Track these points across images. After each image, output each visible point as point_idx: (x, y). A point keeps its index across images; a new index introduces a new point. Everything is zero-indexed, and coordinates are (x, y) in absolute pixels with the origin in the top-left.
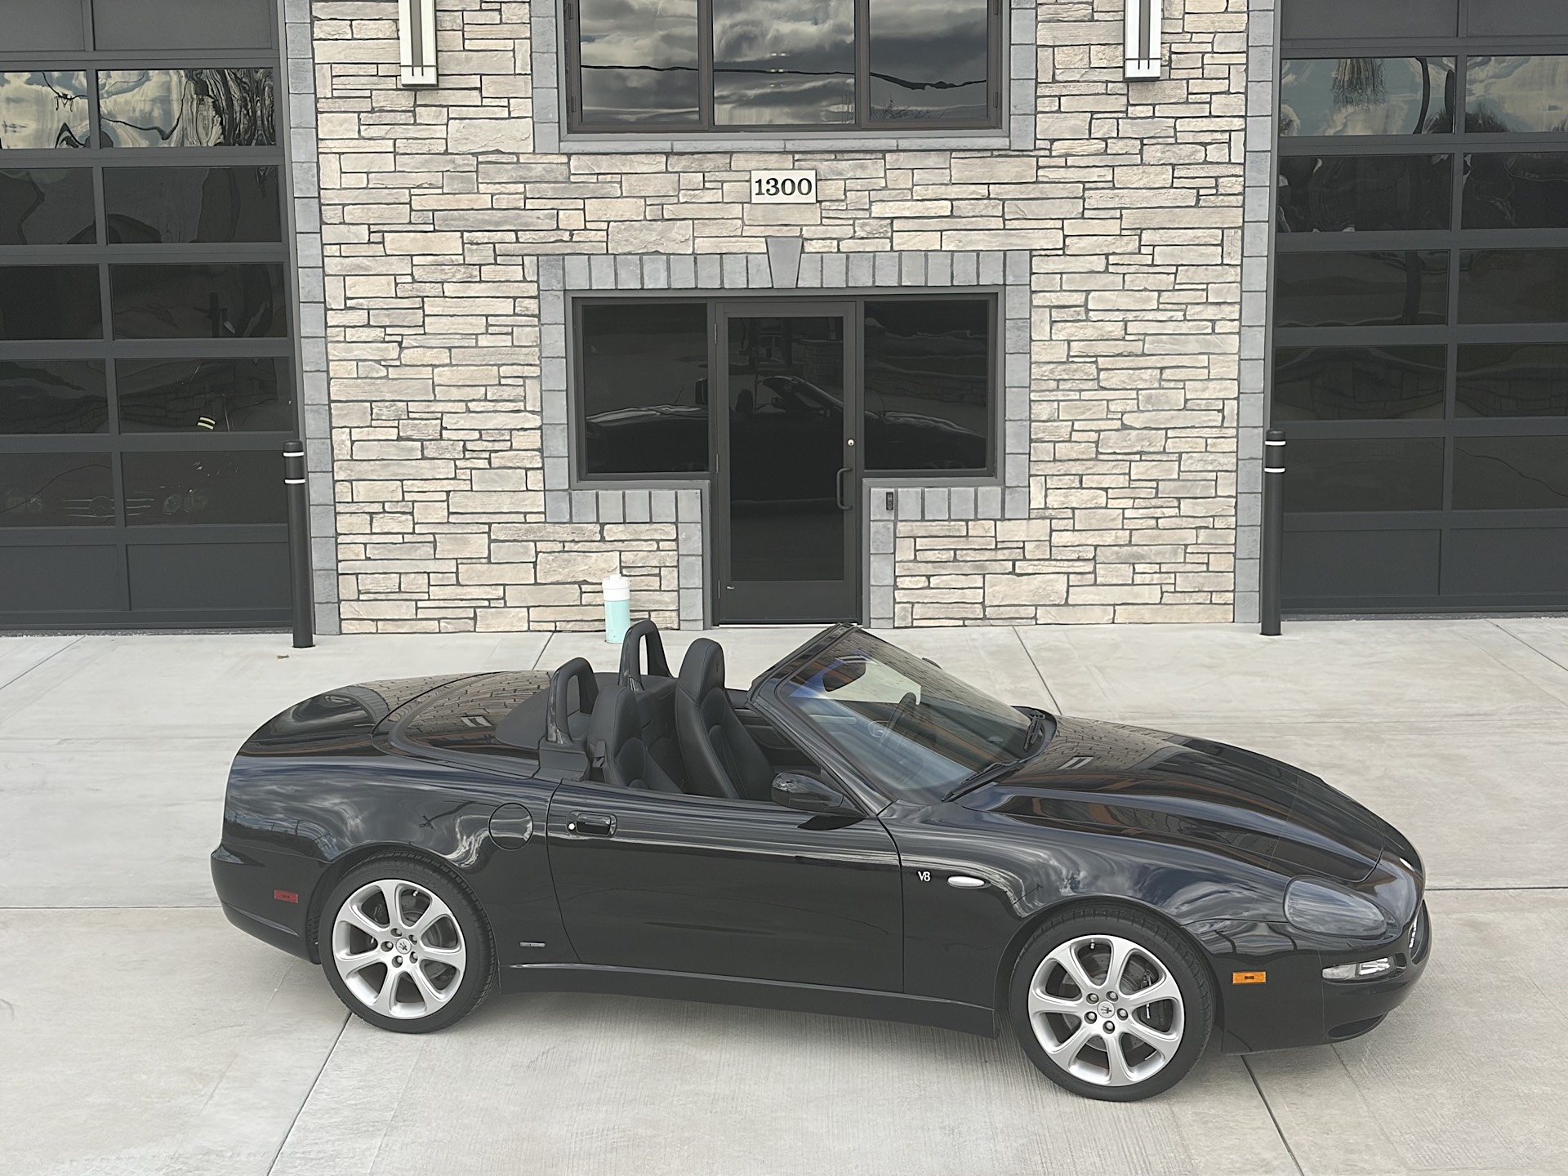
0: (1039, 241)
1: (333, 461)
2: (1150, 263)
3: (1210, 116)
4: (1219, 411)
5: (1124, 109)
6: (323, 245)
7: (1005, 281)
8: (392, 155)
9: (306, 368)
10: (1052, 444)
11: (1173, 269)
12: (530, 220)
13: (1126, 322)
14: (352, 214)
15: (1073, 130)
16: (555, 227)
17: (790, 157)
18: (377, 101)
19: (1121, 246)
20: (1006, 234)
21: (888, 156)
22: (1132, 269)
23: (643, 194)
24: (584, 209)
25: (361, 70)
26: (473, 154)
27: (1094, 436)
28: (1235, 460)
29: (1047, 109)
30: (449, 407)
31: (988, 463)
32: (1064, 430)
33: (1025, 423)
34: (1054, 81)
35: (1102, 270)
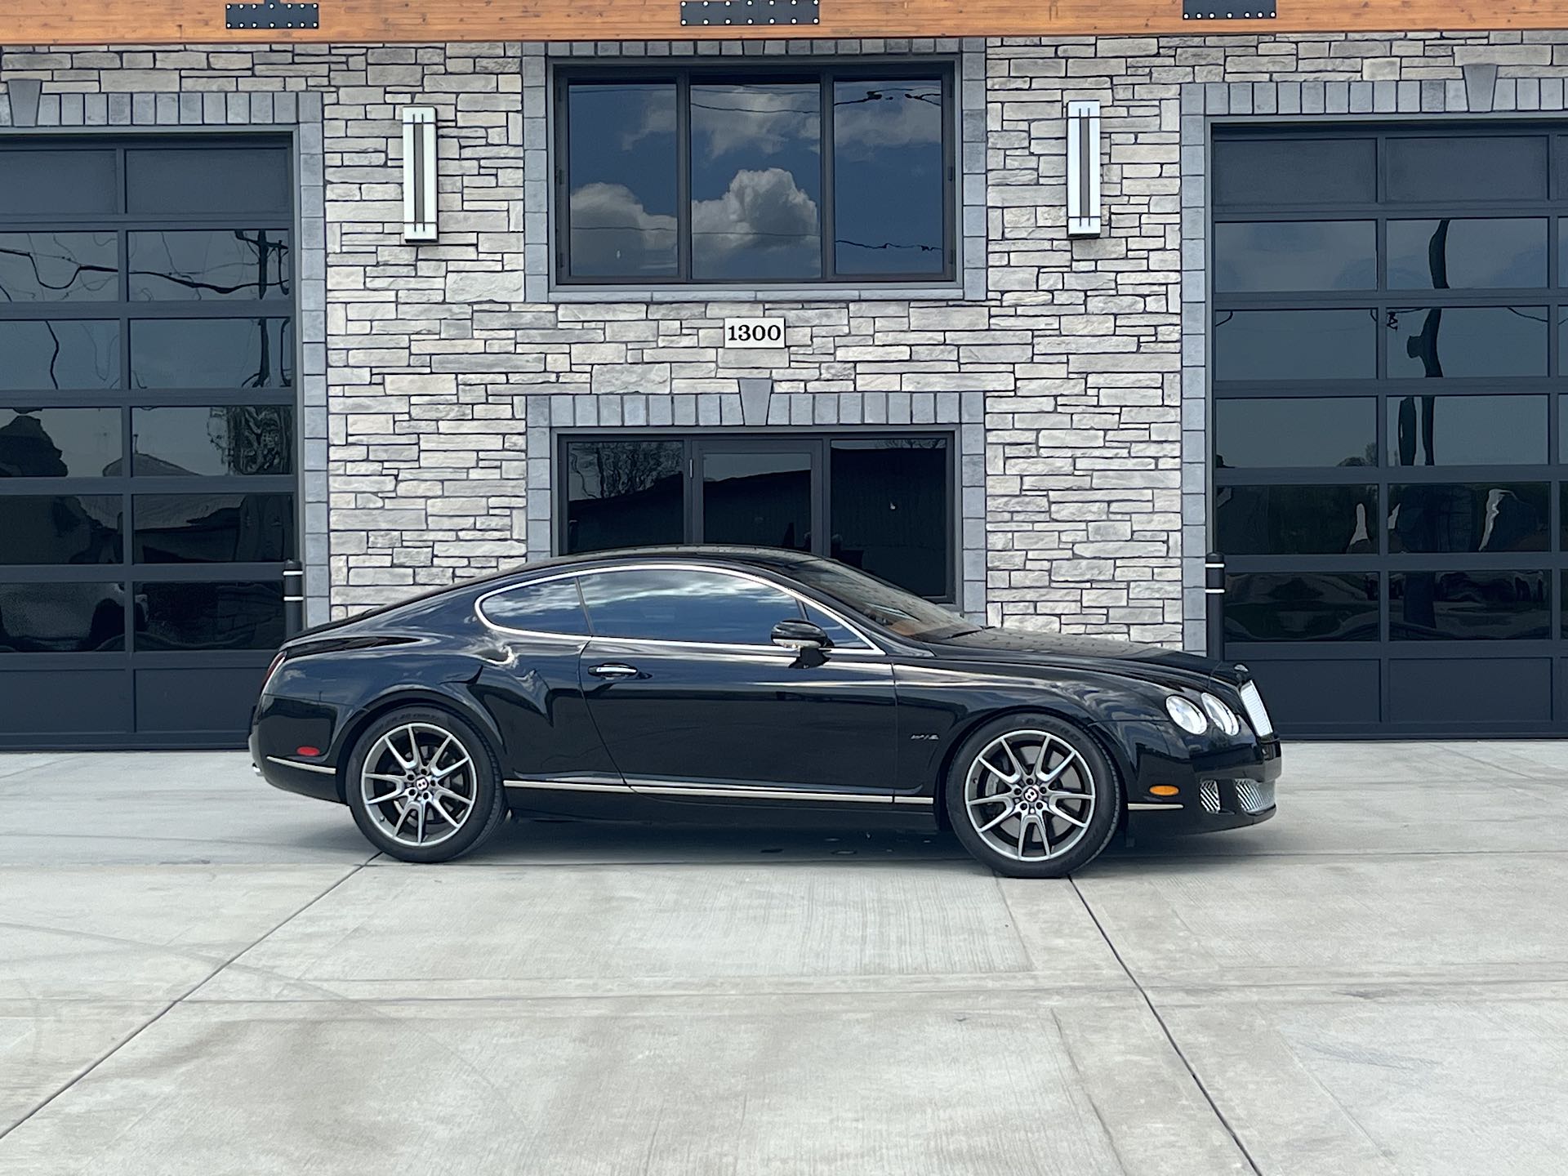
0: (992, 383)
1: (330, 587)
2: (1096, 404)
3: (1148, 270)
4: (1163, 542)
5: (1068, 264)
6: (328, 386)
7: (960, 419)
8: (394, 305)
9: (308, 499)
10: (1007, 573)
11: (1117, 410)
12: (519, 363)
13: (1074, 458)
14: (355, 358)
15: (1021, 282)
16: (542, 369)
17: (761, 306)
18: (382, 256)
19: (1069, 389)
20: (960, 377)
21: (851, 306)
22: (1079, 409)
23: (625, 339)
24: (570, 353)
25: (368, 228)
26: (469, 304)
27: (1046, 565)
28: (1180, 588)
29: (997, 264)
30: (440, 536)
31: (948, 590)
32: (1018, 559)
33: (981, 552)
34: (1004, 238)
35: (1051, 410)
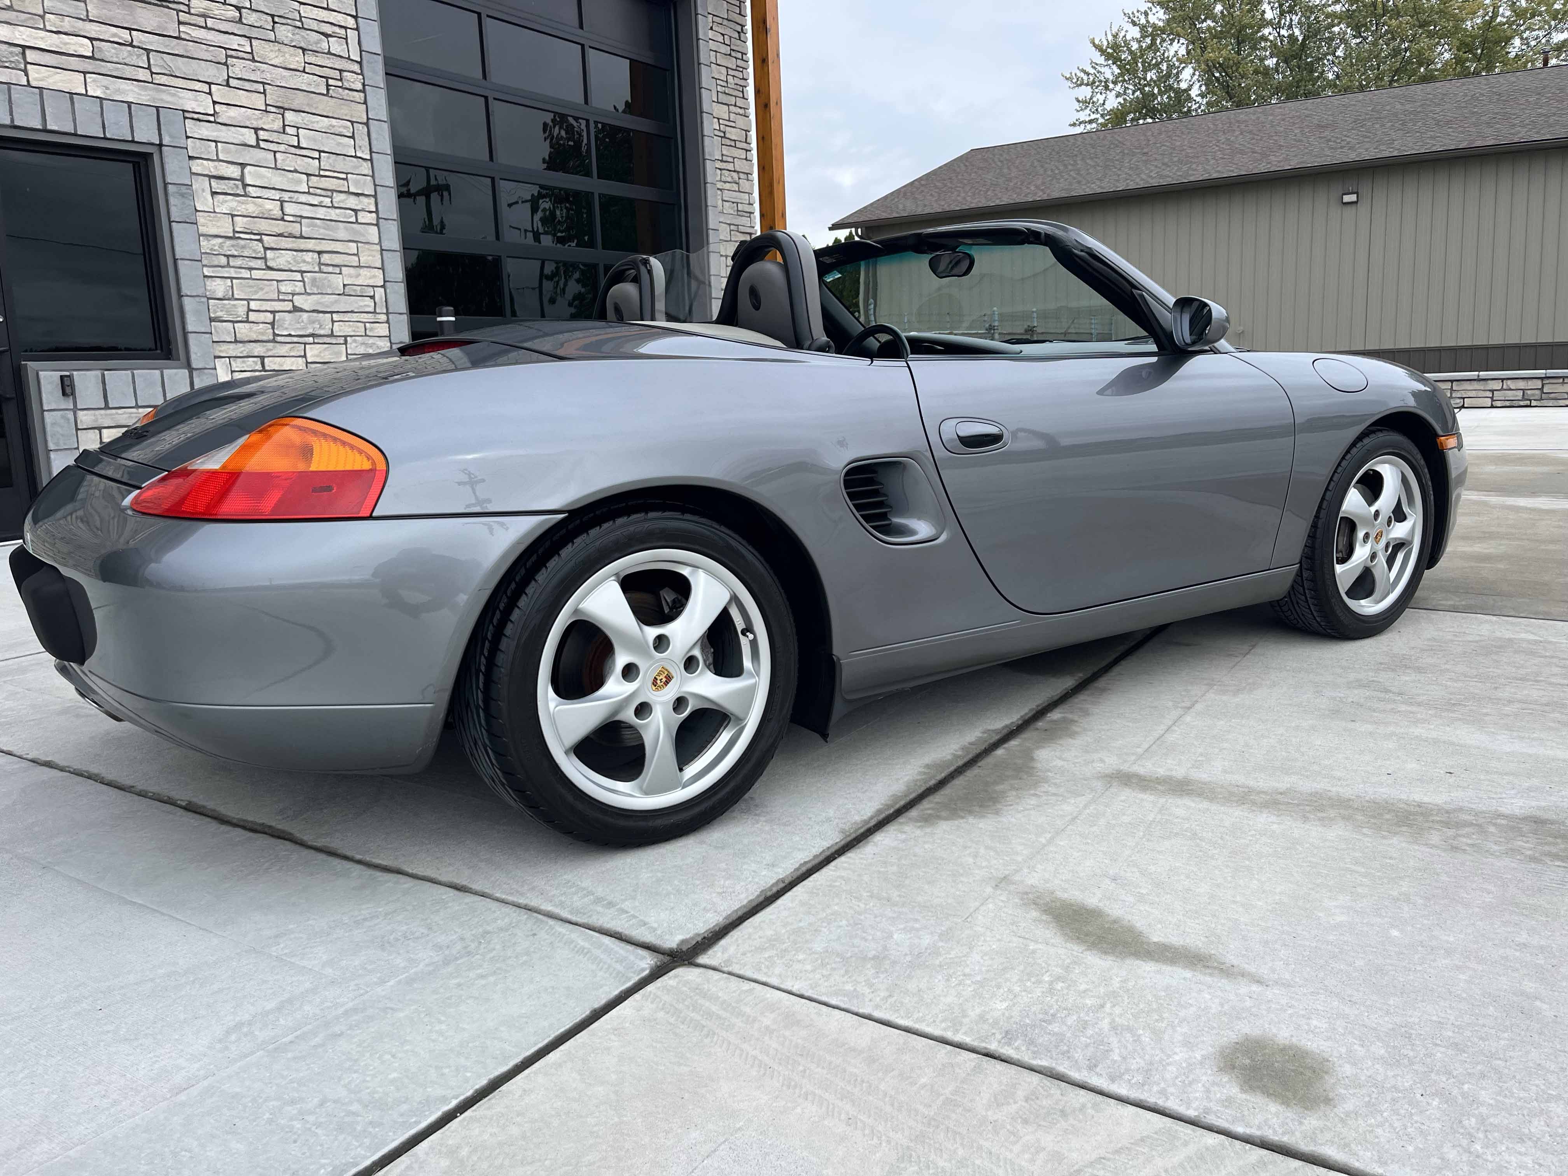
0: (190, 102)
2: (296, 144)
3: (328, 8)
4: (370, 297)
7: (160, 140)
10: (230, 325)
11: (317, 155)
13: (282, 202)
19: (269, 123)
20: (156, 89)
22: (282, 148)
27: (269, 317)
32: (241, 309)
33: (202, 299)
35: (254, 144)
